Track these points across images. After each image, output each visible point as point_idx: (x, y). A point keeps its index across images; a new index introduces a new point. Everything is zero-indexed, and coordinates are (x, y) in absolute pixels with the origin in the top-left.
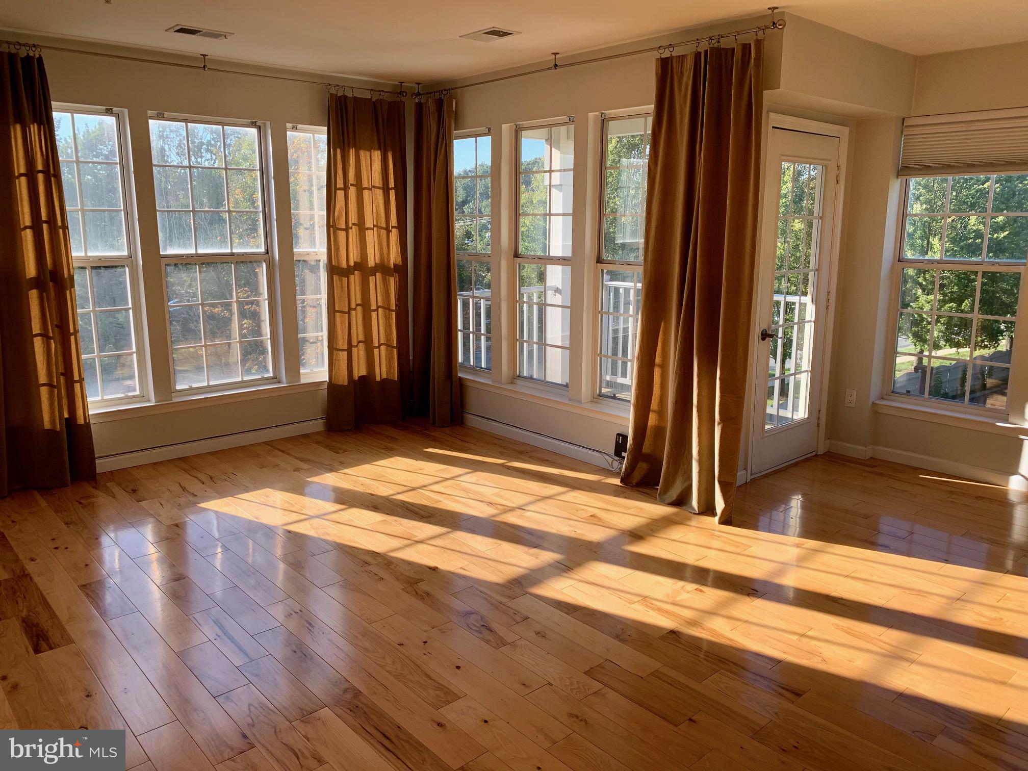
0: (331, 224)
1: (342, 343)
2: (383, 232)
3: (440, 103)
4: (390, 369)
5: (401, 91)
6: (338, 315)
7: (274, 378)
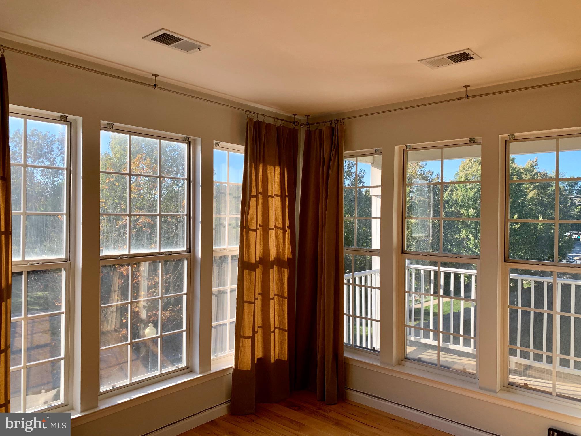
0: (244, 226)
1: (248, 332)
2: (280, 232)
3: (332, 130)
4: (282, 351)
5: (295, 121)
6: (246, 305)
7: (187, 367)
